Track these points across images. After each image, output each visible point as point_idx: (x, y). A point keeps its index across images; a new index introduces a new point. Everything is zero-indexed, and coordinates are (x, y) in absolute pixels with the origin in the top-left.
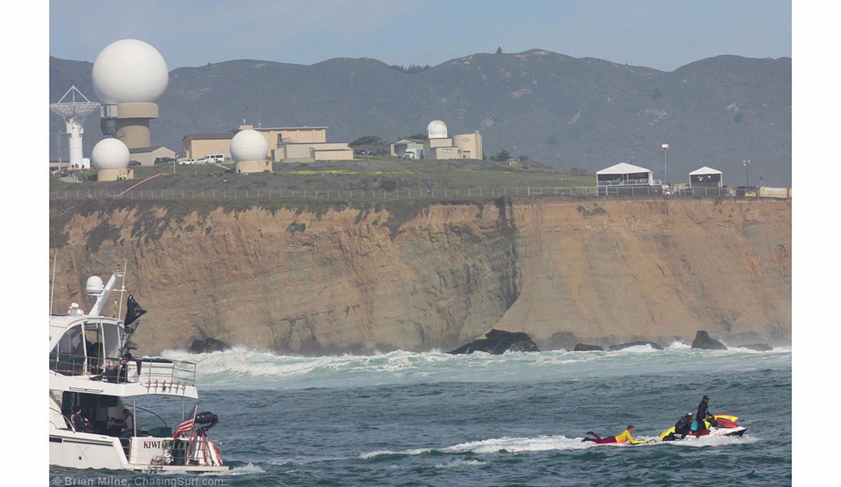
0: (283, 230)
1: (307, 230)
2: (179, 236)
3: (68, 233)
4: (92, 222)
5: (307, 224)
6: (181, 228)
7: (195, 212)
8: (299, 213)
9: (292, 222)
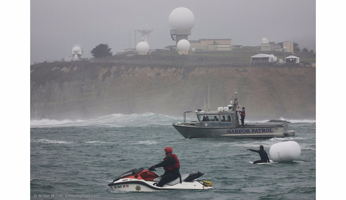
0: (154, 75)
1: (161, 75)
2: (125, 76)
3: (99, 74)
4: (105, 71)
5: (161, 73)
6: (126, 73)
7: (131, 68)
8: (160, 69)
9: (158, 72)
